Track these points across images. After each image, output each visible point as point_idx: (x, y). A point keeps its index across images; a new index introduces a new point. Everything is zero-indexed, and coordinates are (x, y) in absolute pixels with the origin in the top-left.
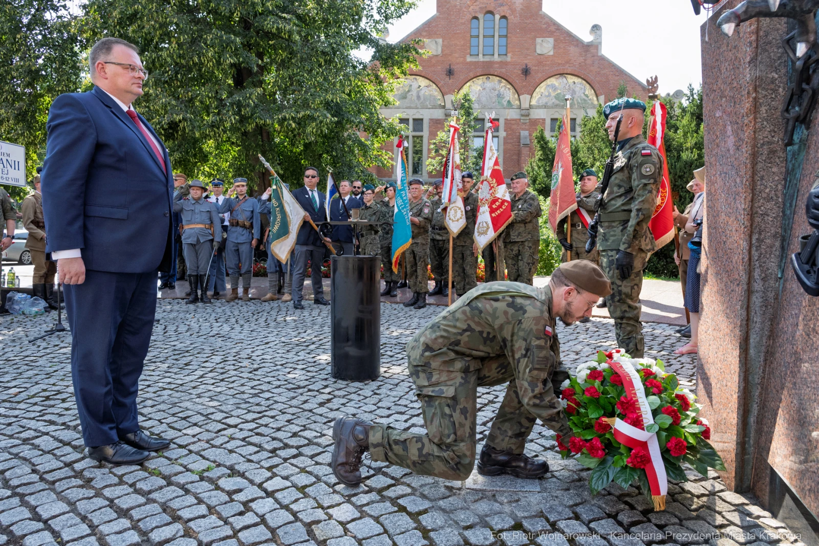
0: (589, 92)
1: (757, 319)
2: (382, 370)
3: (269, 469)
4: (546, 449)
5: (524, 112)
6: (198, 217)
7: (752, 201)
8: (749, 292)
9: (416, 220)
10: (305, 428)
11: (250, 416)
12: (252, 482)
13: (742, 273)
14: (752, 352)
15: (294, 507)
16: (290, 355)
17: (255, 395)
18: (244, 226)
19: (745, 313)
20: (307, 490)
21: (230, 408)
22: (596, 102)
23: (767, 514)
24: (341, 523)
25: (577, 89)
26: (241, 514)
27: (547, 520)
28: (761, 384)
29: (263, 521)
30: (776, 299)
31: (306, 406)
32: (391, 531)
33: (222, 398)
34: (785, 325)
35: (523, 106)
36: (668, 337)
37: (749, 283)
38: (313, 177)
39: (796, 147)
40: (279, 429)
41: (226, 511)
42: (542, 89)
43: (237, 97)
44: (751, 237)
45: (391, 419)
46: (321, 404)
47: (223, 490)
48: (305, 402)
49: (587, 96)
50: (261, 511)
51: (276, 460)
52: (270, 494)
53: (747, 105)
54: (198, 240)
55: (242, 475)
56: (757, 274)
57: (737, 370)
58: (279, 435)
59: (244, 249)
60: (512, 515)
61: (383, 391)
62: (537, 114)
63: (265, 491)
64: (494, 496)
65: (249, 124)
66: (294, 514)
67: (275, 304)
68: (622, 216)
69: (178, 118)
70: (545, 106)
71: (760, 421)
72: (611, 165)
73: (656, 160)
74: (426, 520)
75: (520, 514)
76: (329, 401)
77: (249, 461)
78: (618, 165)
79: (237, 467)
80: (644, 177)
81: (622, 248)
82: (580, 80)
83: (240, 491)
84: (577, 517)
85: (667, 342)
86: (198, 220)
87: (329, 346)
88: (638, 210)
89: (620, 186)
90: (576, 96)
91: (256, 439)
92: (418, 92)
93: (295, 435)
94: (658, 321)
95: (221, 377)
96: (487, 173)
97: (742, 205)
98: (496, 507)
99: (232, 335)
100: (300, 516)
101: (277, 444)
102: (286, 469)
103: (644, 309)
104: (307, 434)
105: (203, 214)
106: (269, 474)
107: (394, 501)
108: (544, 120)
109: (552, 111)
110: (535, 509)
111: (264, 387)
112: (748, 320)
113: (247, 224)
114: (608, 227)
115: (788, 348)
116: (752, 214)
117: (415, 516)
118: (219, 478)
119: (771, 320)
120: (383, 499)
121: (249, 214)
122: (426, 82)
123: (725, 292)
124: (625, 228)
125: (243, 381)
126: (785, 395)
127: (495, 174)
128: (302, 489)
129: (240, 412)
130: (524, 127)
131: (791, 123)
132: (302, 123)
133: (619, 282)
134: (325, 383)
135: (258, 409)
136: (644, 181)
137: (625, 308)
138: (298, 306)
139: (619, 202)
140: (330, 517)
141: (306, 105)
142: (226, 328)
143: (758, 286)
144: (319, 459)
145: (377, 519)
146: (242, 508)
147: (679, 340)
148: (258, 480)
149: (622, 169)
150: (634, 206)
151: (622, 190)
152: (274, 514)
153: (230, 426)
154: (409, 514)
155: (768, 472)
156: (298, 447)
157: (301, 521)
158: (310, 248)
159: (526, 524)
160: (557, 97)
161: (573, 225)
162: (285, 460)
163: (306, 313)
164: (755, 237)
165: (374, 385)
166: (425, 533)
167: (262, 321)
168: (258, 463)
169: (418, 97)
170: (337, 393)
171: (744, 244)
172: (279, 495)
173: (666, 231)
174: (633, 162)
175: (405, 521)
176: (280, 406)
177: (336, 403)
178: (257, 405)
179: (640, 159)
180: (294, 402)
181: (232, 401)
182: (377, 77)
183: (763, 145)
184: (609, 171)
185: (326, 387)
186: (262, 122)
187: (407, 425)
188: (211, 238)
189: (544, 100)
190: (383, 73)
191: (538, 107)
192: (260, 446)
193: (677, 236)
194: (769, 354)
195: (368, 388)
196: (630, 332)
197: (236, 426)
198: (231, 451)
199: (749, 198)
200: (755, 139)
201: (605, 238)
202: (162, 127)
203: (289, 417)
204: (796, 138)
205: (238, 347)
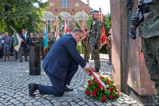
1: (123, 53)
2: (41, 73)
3: (14, 93)
4: (79, 86)
5: (73, 19)
7: (121, 27)
8: (121, 47)
9: (49, 41)
10: (23, 85)
11: (9, 83)
12: (10, 96)
13: (120, 43)
14: (123, 60)
15: (20, 100)
16: (19, 71)
17: (10, 79)
18: (8, 43)
19: (121, 52)
20: (23, 97)
21: (4, 82)
22: (89, 17)
23: (127, 96)
24: (32, 103)
26: (7, 102)
27: (80, 99)
28: (125, 67)
29: (13, 103)
30: (127, 48)
31: (23, 81)
32: (44, 104)
33: (2, 80)
34: (129, 53)
36: (106, 65)
37: (121, 45)
38: (24, 31)
39: (129, 15)
40: (16, 85)
41: (3, 102)
44: (121, 35)
45: (44, 82)
46: (27, 80)
47: (2, 98)
48: (23, 80)
49: (87, 16)
50: (12, 102)
51: (16, 91)
52: (14, 98)
53: (119, 6)
55: (8, 95)
56: (123, 43)
57: (120, 64)
58: (17, 86)
59: (8, 49)
60: (72, 99)
61: (42, 77)
63: (13, 97)
64: (68, 96)
66: (20, 102)
67: (15, 61)
68: (95, 35)
71: (125, 76)
72: (92, 24)
73: (102, 22)
74: (52, 101)
75: (74, 99)
76: (29, 79)
77: (9, 92)
78: (93, 24)
79: (6, 93)
80: (99, 26)
81: (95, 42)
82: (85, 12)
83: (7, 98)
84: (87, 98)
85: (106, 66)
87: (29, 69)
88: (98, 33)
89: (94, 29)
91: (11, 88)
92: (49, 14)
93: (20, 86)
94: (104, 62)
95: (2, 76)
96: (65, 30)
97: (119, 28)
98: (69, 98)
99: (5, 68)
100: (22, 102)
101: (16, 88)
102: (19, 93)
103: (100, 60)
104: (24, 86)
106: (14, 94)
107: (44, 98)
108: (77, 21)
110: (77, 98)
111: (13, 78)
112: (121, 53)
113: (9, 43)
114: (92, 38)
115: (130, 58)
116: (121, 30)
117: (49, 101)
118: (2, 96)
119: (126, 53)
120: (42, 98)
121: (9, 40)
122: (51, 12)
123: (117, 48)
124: (96, 38)
125: (7, 76)
126: (130, 69)
127: (67, 30)
128: (22, 97)
129: (6, 82)
130: (73, 22)
131: (128, 10)
132: (21, 19)
133: (95, 50)
134: (28, 76)
135: (11, 82)
136: (99, 27)
137: (96, 56)
138: (21, 61)
139: (94, 32)
140: (29, 102)
141: (22, 15)
142: (3, 66)
143: (123, 45)
144: (26, 91)
145: (40, 102)
146: (7, 101)
147: (108, 65)
148: (11, 95)
149: (94, 25)
150: (97, 33)
151: (95, 29)
152: (15, 102)
153: (4, 85)
154: (48, 100)
155: (127, 86)
156: (21, 89)
157: (22, 103)
158: (24, 48)
159: (75, 100)
161: (85, 41)
162: (18, 91)
163: (23, 63)
164: (122, 35)
165: (40, 76)
166: (52, 104)
167: (12, 65)
168: (11, 92)
169: (49, 16)
170: (31, 78)
171: (120, 36)
172: (16, 98)
173: (105, 41)
174: (97, 23)
175: (47, 101)
176: (17, 81)
177: (30, 80)
178: (11, 81)
179: (98, 22)
180: (20, 80)
181: (5, 80)
182: (39, 10)
183: (123, 15)
184: (92, 26)
185: (28, 77)
187: (48, 83)
190: (41, 9)
191: (76, 18)
192: (12, 89)
193: (107, 43)
194: (126, 60)
195: (38, 77)
196: (98, 61)
197: (6, 85)
198: (4, 90)
199: (120, 26)
200: (121, 13)
201: (91, 40)
203: (19, 83)
204: (129, 13)
205: (7, 70)
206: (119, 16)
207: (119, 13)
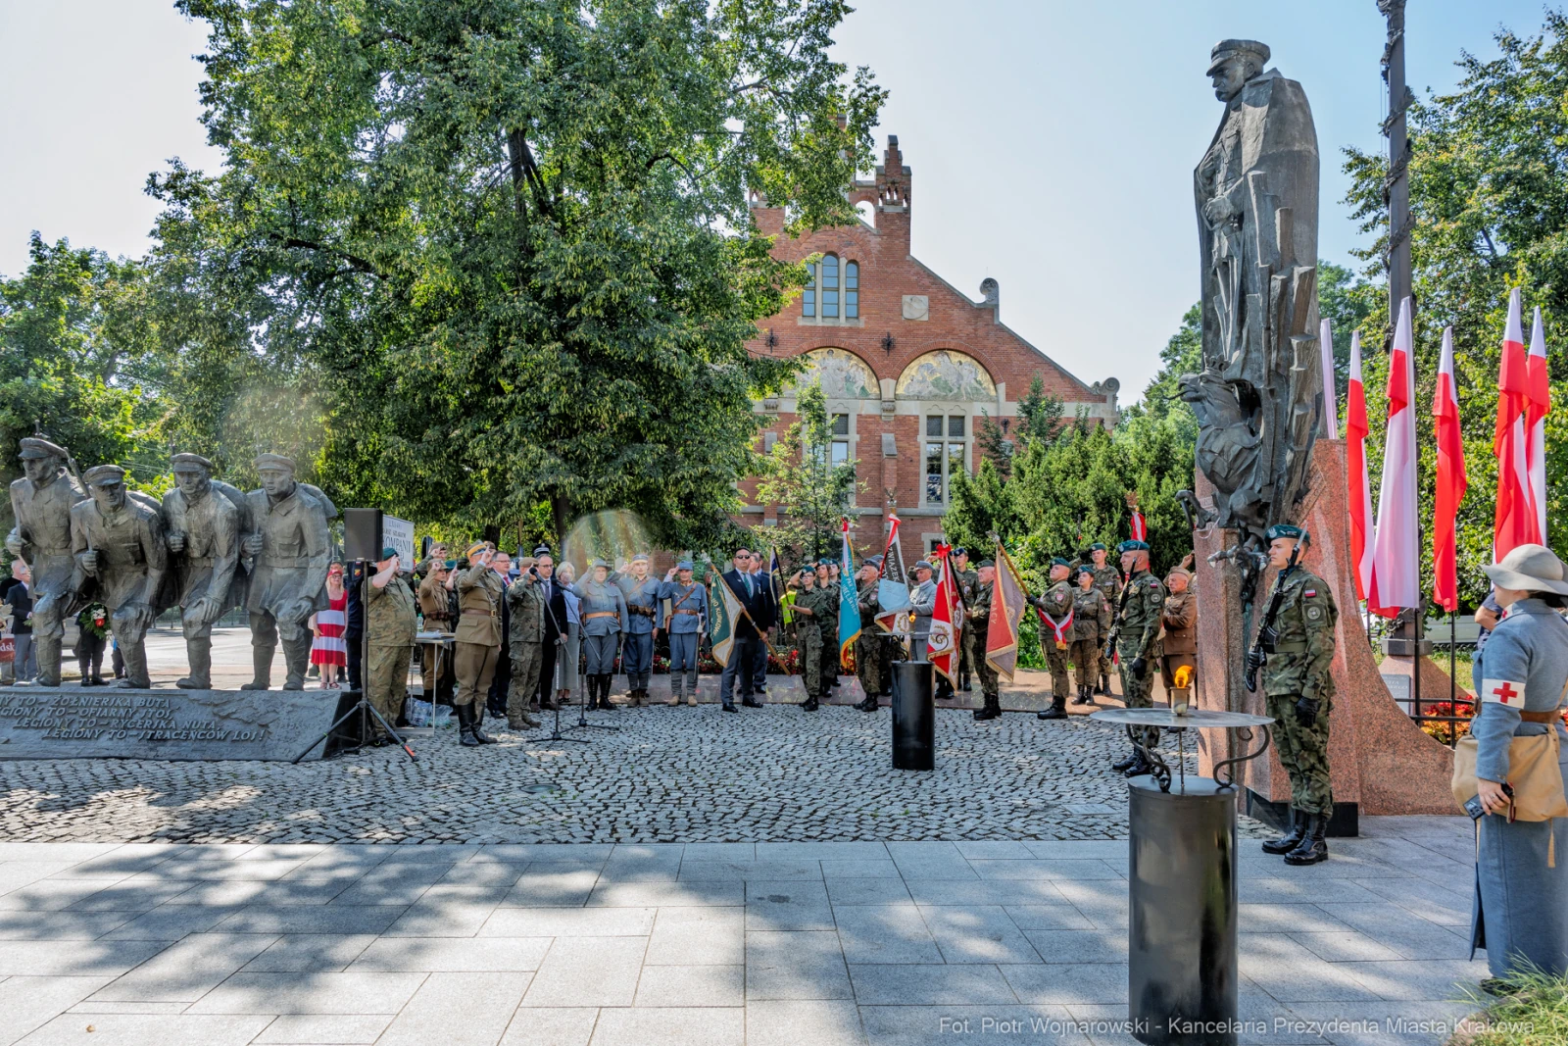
0: (983, 376)
5: (886, 405)
13: (1224, 679)
19: (1227, 702)
22: (993, 393)
25: (965, 373)
30: (1243, 693)
35: (885, 396)
37: (1228, 685)
39: (1247, 613)
42: (912, 370)
49: (980, 383)
54: (607, 631)
56: (1232, 679)
59: (644, 642)
62: (907, 408)
68: (1137, 631)
70: (918, 397)
73: (1161, 592)
80: (1152, 603)
81: (1138, 655)
82: (969, 359)
86: (606, 607)
88: (1150, 628)
89: (1134, 610)
90: (963, 383)
108: (917, 417)
109: (929, 404)
112: (1229, 706)
114: (1128, 639)
119: (1241, 705)
124: (1139, 640)
130: (886, 427)
139: (1135, 620)
143: (1233, 686)
149: (1135, 597)
150: (1147, 624)
151: (1136, 613)
160: (936, 383)
164: (1230, 659)
171: (1225, 663)
174: (1143, 592)
179: (1149, 591)
183: (1231, 610)
189: (916, 389)
191: (908, 398)
199: (1227, 638)
200: (1227, 608)
204: (1247, 608)
206: (1222, 615)
207: (1223, 605)
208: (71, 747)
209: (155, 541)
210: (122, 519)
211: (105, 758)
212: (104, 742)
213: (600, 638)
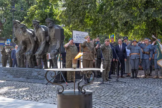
6: (135, 51)
21: (152, 100)
33: (149, 99)
43: (146, 12)
54: (135, 58)
65: (150, 19)
69: (128, 20)
86: (135, 52)
91: (159, 105)
95: (148, 95)
99: (148, 87)
105: (137, 50)
111: (159, 98)
113: (148, 53)
121: (149, 50)
125: (154, 96)
135: (159, 101)
167: (156, 84)
186: (155, 18)
188: (139, 57)
197: (154, 103)
202: (123, 23)
205: (151, 90)
208: (16, 79)
209: (32, 39)
210: (25, 34)
211: (20, 81)
212: (21, 78)
213: (134, 60)
